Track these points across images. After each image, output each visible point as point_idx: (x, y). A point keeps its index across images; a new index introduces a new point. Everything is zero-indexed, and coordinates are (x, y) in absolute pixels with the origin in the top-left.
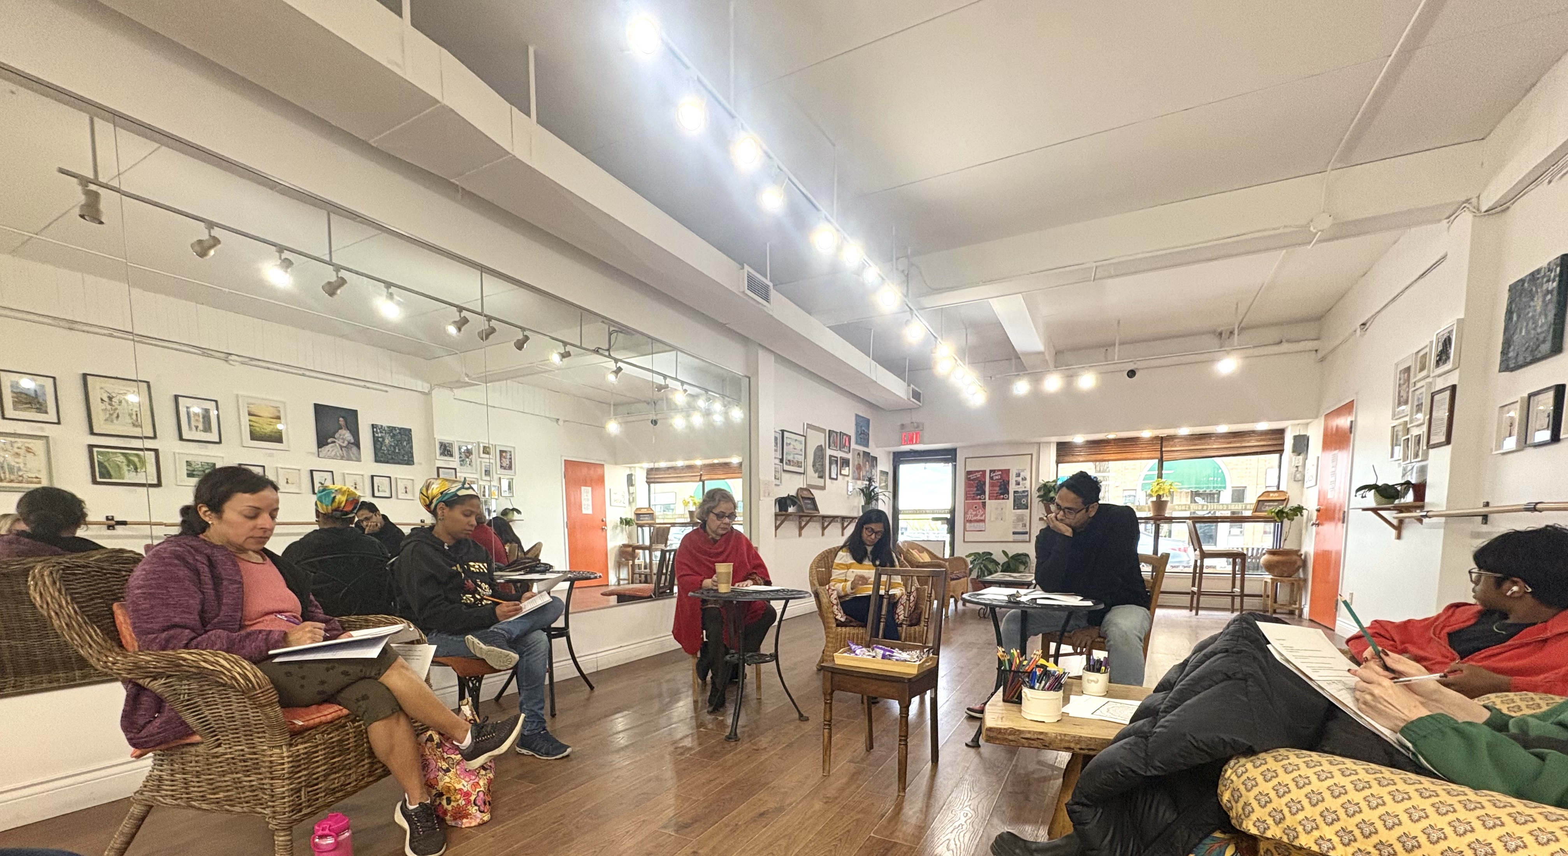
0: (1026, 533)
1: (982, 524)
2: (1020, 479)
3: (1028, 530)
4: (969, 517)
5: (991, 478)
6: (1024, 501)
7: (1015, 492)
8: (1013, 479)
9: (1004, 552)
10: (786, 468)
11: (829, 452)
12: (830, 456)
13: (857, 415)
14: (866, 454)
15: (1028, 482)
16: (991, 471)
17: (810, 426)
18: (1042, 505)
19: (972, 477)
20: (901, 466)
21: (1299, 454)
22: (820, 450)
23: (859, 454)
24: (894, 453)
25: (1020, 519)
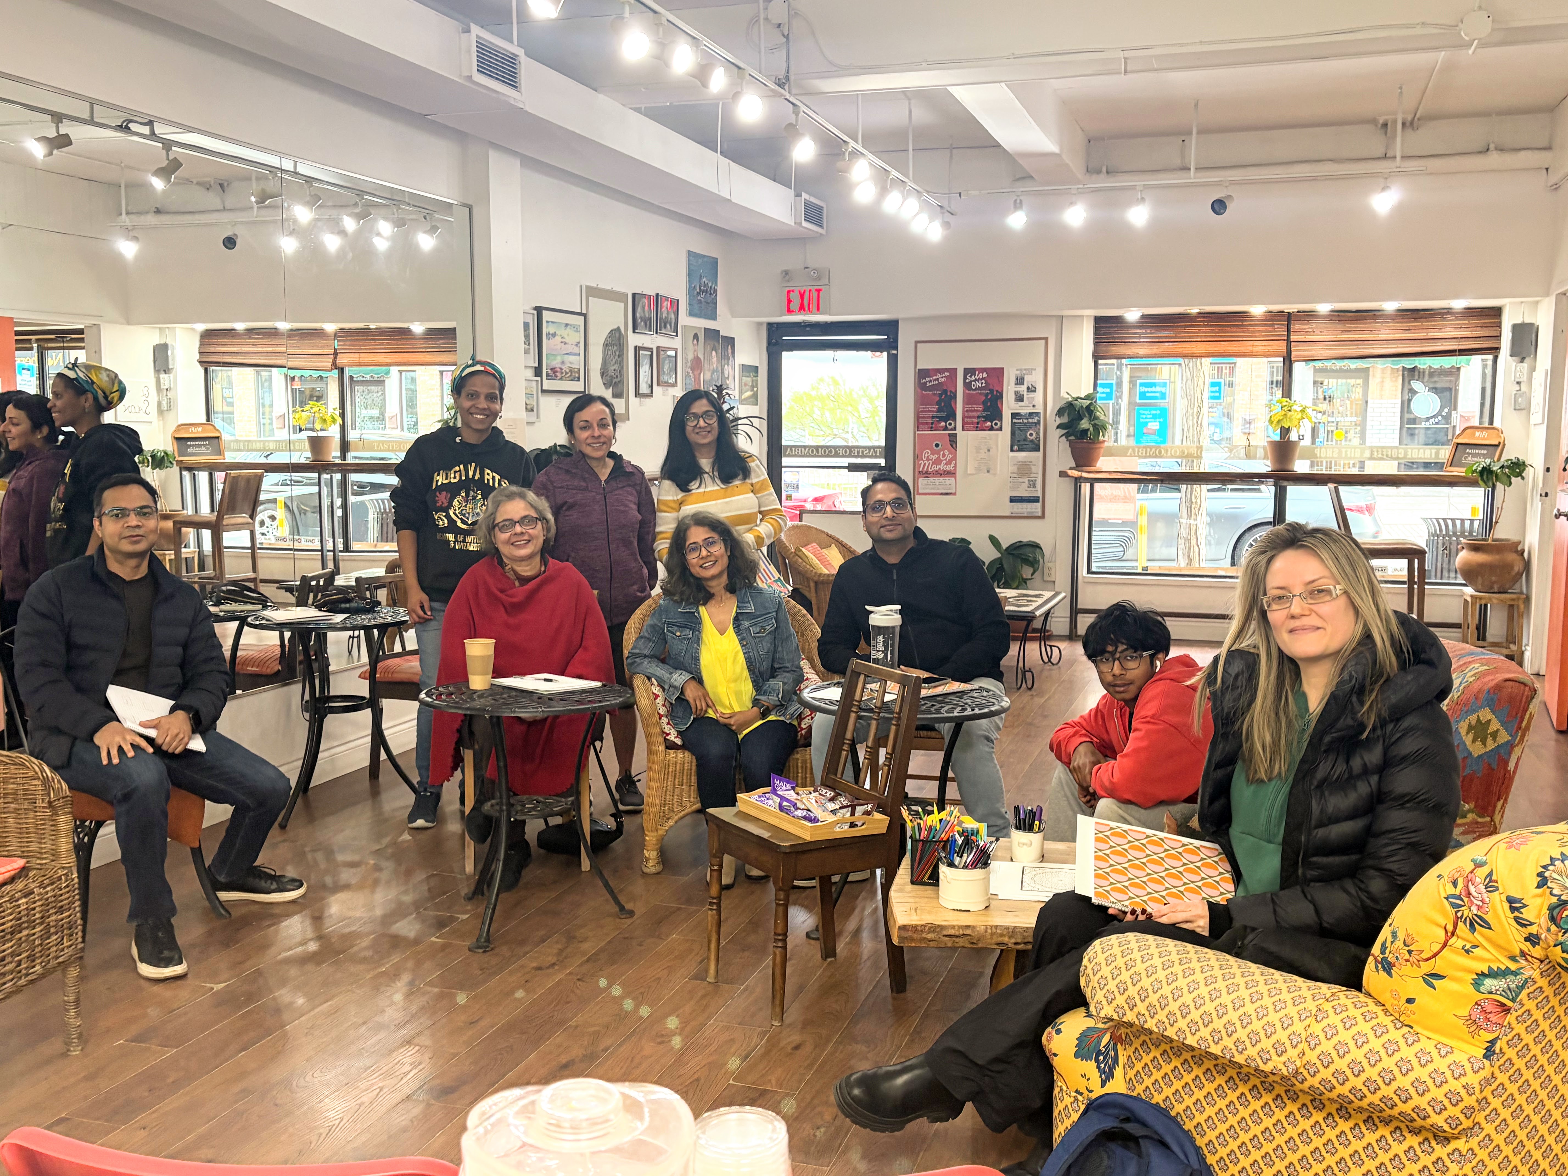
0: (1035, 500)
1: (950, 481)
2: (1023, 389)
3: (1039, 494)
4: (924, 464)
5: (967, 385)
6: (1031, 435)
7: (1014, 416)
8: (1009, 390)
9: (992, 539)
10: (547, 385)
11: (634, 340)
12: (637, 349)
13: (690, 253)
14: (712, 335)
15: (1039, 396)
16: (967, 371)
17: (593, 292)
18: (1065, 444)
19: (930, 381)
20: (785, 354)
21: (1522, 360)
22: (615, 340)
23: (696, 337)
24: (770, 325)
25: (1023, 469)
